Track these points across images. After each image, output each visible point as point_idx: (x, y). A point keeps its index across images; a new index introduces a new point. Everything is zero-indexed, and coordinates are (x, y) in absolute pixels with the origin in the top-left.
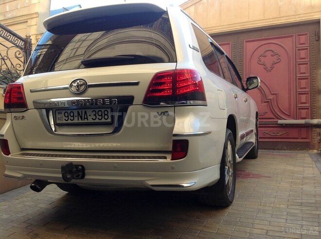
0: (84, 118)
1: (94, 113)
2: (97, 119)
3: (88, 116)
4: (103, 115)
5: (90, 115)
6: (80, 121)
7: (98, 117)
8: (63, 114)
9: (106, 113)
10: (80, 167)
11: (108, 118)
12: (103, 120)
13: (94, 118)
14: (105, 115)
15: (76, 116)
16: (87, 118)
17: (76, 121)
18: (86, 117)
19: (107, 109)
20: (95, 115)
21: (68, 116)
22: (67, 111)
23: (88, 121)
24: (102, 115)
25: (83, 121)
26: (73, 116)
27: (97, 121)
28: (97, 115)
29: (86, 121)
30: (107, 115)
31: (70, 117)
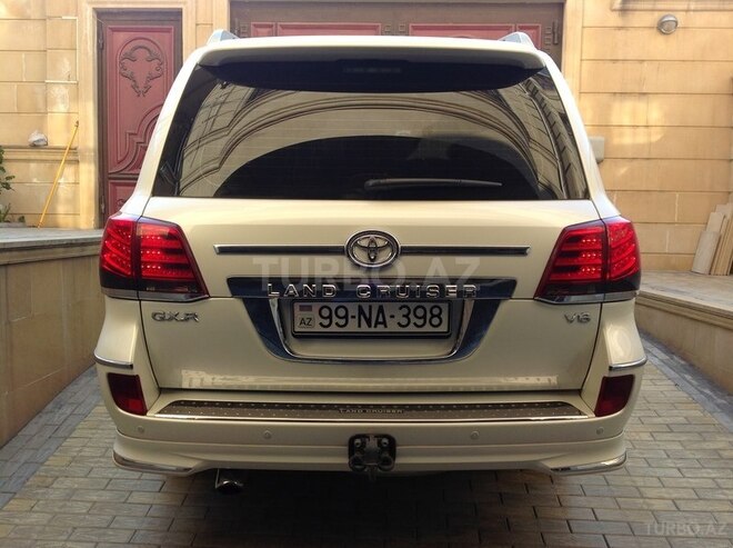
0: (377, 323)
1: (405, 311)
2: (412, 324)
3: (388, 318)
4: (429, 316)
5: (392, 317)
6: (364, 328)
7: (413, 319)
8: (315, 312)
9: (436, 311)
10: (385, 440)
11: (439, 325)
12: (428, 328)
13: (404, 321)
14: (433, 316)
15: (353, 317)
16: (384, 323)
17: (352, 327)
18: (381, 320)
19: (440, 304)
20: (406, 316)
21: (330, 317)
22: (325, 304)
23: (386, 330)
24: (424, 317)
25: (373, 329)
26: (346, 317)
27: (411, 328)
28: (411, 316)
29: (380, 328)
30: (438, 316)
31: (335, 319)
